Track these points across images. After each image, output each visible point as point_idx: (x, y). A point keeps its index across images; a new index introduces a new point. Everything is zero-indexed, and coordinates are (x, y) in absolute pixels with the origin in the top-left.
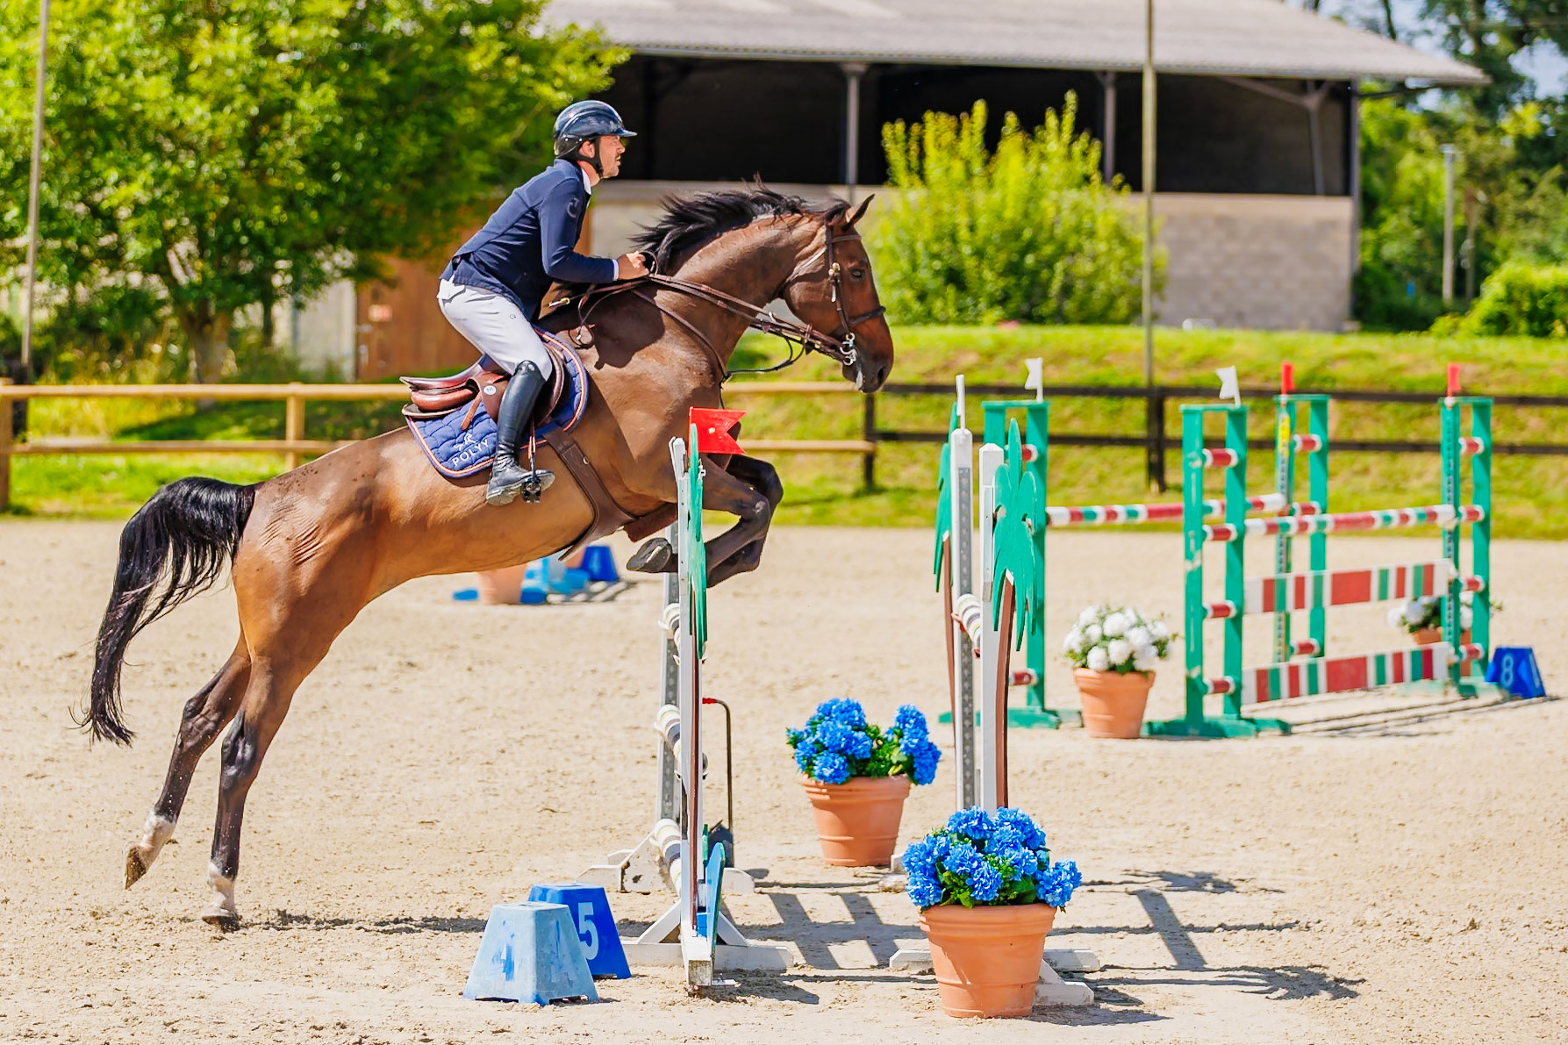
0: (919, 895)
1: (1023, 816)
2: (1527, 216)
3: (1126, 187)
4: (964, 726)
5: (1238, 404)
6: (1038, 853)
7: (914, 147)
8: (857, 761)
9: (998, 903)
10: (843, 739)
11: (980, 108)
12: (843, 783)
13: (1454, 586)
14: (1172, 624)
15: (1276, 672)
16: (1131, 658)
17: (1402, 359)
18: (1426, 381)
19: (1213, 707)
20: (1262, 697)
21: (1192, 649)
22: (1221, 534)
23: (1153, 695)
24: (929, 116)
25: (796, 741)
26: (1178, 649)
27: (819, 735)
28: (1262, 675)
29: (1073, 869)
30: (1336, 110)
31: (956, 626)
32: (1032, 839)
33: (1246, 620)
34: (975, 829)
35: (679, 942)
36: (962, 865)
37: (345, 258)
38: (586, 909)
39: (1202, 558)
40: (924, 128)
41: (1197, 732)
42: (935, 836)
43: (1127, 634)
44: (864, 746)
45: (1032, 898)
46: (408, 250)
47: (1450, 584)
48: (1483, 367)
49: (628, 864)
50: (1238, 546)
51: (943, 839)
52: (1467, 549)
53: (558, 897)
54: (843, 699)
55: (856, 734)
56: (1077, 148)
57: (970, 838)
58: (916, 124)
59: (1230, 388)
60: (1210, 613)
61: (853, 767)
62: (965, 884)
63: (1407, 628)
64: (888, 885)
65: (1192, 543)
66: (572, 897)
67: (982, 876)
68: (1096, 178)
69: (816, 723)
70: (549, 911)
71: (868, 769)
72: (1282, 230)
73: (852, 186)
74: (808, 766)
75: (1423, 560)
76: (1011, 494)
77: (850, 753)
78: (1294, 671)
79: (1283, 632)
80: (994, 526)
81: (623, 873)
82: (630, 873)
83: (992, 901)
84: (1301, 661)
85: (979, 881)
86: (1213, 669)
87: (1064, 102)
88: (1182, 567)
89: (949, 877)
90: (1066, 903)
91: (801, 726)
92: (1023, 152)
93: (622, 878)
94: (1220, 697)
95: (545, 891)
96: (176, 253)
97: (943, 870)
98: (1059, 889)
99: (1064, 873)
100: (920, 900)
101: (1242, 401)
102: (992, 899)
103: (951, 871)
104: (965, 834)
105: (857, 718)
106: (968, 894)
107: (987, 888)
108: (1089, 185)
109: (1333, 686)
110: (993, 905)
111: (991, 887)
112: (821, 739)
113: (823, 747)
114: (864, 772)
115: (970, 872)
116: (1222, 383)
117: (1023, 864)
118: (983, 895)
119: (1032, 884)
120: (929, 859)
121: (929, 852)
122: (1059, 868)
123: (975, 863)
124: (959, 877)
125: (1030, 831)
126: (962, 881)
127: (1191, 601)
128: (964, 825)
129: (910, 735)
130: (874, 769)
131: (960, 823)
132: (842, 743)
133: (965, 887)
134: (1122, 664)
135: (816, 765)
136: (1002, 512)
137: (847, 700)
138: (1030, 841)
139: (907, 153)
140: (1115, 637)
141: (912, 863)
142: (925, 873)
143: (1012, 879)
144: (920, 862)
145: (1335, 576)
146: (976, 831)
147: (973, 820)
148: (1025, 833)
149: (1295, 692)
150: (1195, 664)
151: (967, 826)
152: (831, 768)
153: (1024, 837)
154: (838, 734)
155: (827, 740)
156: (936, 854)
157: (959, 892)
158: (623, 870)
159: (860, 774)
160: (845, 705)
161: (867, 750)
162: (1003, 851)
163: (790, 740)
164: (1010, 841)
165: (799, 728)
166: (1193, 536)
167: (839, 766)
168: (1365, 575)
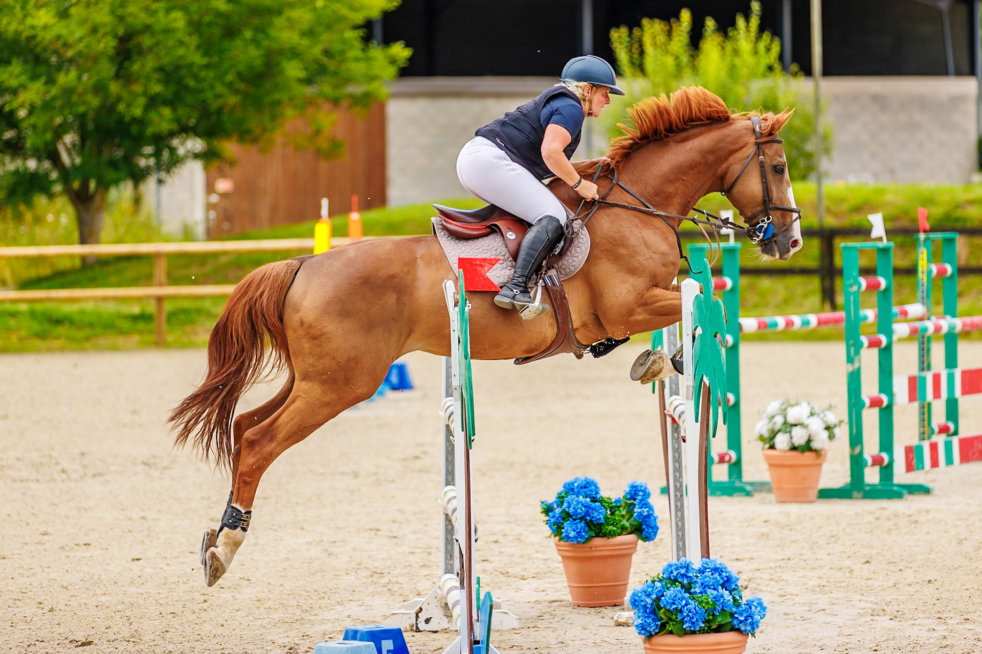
0: (642, 628)
1: (720, 564)
3: (801, 73)
4: (676, 496)
5: (885, 243)
6: (733, 593)
7: (636, 45)
8: (595, 526)
9: (702, 631)
10: (584, 509)
11: (686, 16)
12: (584, 543)
14: (839, 414)
15: (920, 448)
16: (809, 441)
19: (872, 476)
20: (910, 468)
21: (854, 431)
22: (874, 344)
23: (825, 467)
24: (645, 22)
25: (548, 510)
26: (843, 433)
27: (565, 505)
28: (909, 450)
29: (760, 604)
30: (962, 10)
31: (669, 420)
32: (728, 583)
33: (895, 409)
34: (683, 575)
36: (674, 604)
37: (196, 144)
38: (387, 645)
39: (860, 362)
40: (642, 30)
41: (861, 495)
42: (653, 582)
43: (805, 422)
44: (600, 514)
45: (729, 627)
49: (421, 609)
50: (886, 353)
51: (660, 585)
53: (366, 637)
54: (583, 478)
55: (593, 505)
56: (762, 46)
57: (680, 583)
58: (636, 28)
59: (878, 230)
60: (868, 403)
61: (592, 530)
62: (677, 618)
64: (622, 620)
65: (852, 350)
66: (376, 637)
67: (690, 612)
68: (777, 66)
69: (563, 497)
70: (359, 647)
71: (604, 531)
72: (923, 103)
74: (557, 529)
76: (706, 317)
77: (589, 519)
78: (934, 447)
79: (926, 416)
80: (693, 342)
81: (417, 617)
82: (423, 616)
83: (699, 631)
84: (940, 439)
85: (688, 616)
86: (871, 446)
87: (750, 8)
88: (844, 370)
89: (664, 613)
90: (756, 632)
91: (551, 499)
92: (719, 48)
93: (417, 620)
94: (877, 468)
95: (356, 632)
96: (64, 144)
97: (660, 608)
98: (750, 620)
99: (753, 608)
100: (643, 632)
101: (888, 240)
102: (698, 629)
103: (666, 609)
104: (676, 580)
105: (594, 493)
106: (679, 625)
107: (694, 620)
108: (773, 73)
109: (965, 458)
110: (700, 634)
111: (697, 620)
112: (567, 510)
113: (569, 515)
114: (600, 534)
115: (681, 610)
116: (872, 226)
117: (721, 601)
118: (691, 626)
119: (729, 617)
120: (649, 601)
121: (649, 595)
122: (749, 605)
123: (684, 602)
124: (672, 613)
125: (726, 577)
126: (674, 616)
127: (853, 395)
128: (675, 573)
129: (641, 505)
130: (607, 532)
131: (672, 572)
132: (581, 511)
133: (677, 621)
134: (802, 446)
135: (563, 528)
136: (699, 331)
137: (586, 479)
138: (727, 585)
139: (630, 51)
140: (796, 425)
141: (636, 603)
142: (646, 611)
143: (714, 613)
144: (642, 603)
145: (964, 373)
146: (684, 577)
147: (681, 570)
148: (722, 578)
149: (935, 463)
150: (857, 445)
151: (677, 574)
152: (574, 531)
153: (721, 582)
154: (580, 506)
155: (571, 510)
156: (654, 596)
157: (673, 625)
158: (417, 615)
159: (597, 536)
160: (584, 483)
161: (602, 517)
162: (705, 592)
163: (543, 511)
164: (711, 584)
165: (549, 502)
166: (853, 346)
167: (581, 530)
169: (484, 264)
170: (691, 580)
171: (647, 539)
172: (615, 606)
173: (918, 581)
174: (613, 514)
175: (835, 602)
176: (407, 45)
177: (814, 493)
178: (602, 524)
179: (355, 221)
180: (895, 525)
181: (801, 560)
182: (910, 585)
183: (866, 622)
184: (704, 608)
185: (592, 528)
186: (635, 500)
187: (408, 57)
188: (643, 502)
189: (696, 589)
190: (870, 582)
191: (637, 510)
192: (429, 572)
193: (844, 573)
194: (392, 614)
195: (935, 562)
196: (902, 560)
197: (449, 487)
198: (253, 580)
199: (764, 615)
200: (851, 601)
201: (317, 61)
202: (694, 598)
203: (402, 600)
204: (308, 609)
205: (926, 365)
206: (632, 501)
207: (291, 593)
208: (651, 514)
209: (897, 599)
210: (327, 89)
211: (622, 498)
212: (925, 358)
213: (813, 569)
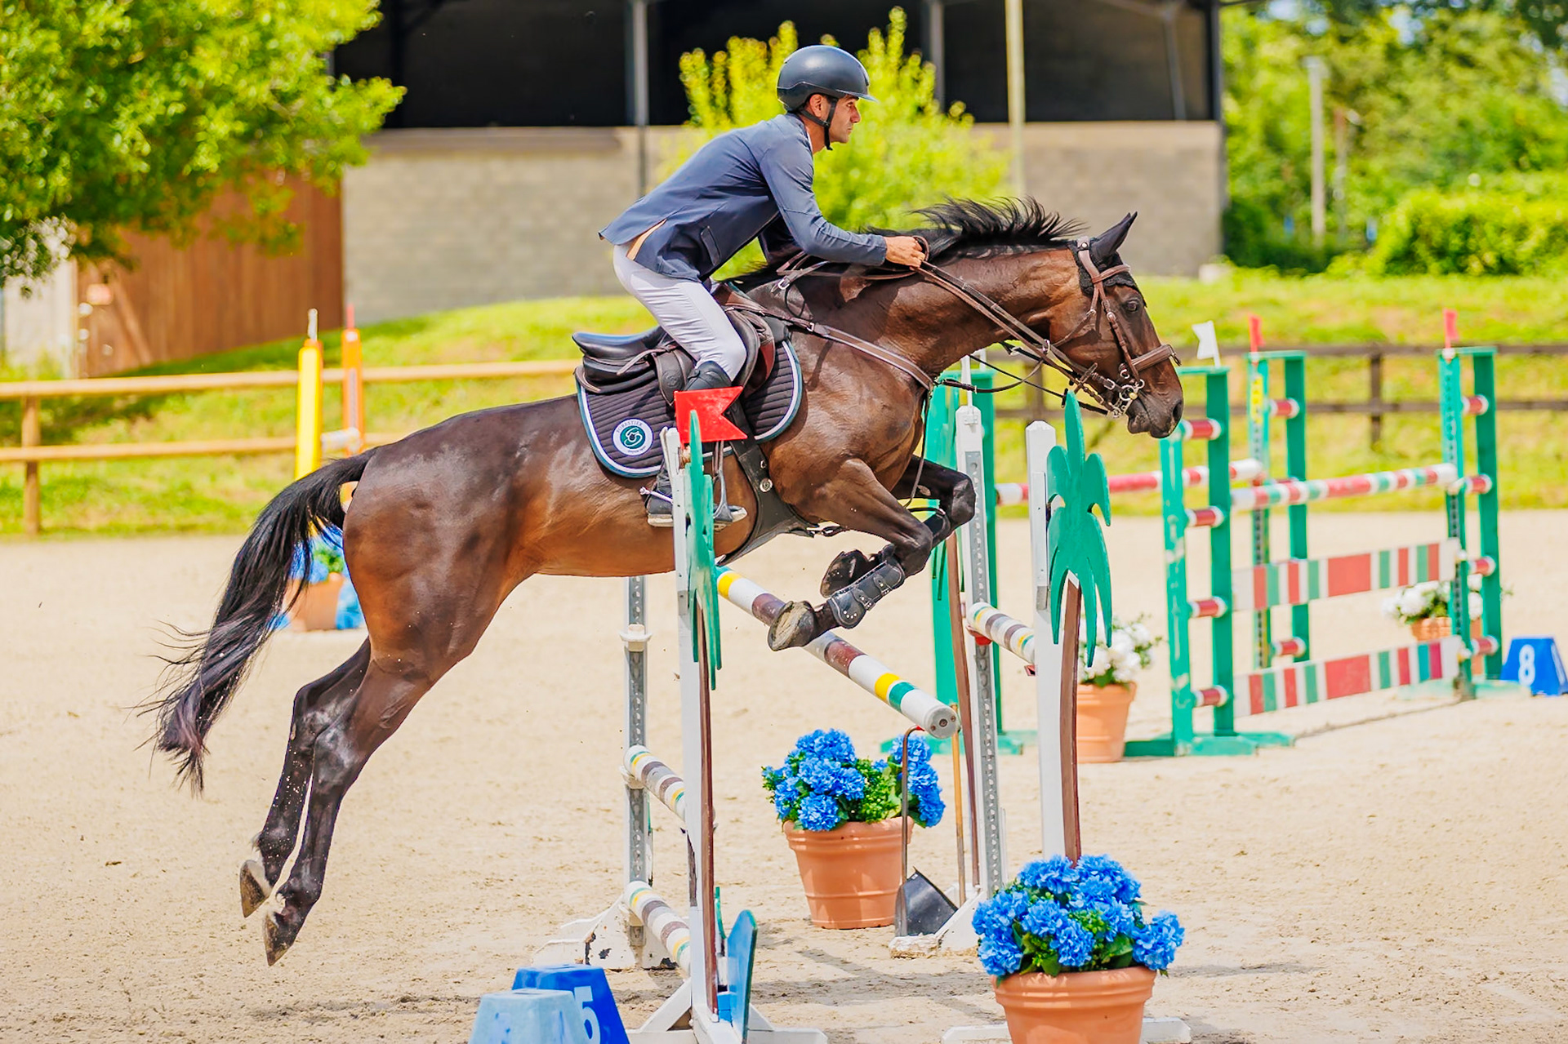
0: (993, 963)
1: (1113, 863)
2: (1401, 138)
3: (969, 118)
5: (1217, 365)
6: (1131, 907)
7: (719, 80)
8: (848, 803)
9: (1088, 968)
10: (832, 778)
11: (788, 32)
12: (833, 829)
13: (1462, 568)
14: (1155, 626)
15: (1271, 678)
16: (1112, 669)
19: (1203, 720)
20: (1256, 708)
21: (1177, 654)
22: (1203, 517)
23: (1134, 708)
24: (734, 43)
25: (774, 782)
26: (1161, 655)
27: (802, 773)
28: (1255, 681)
29: (1175, 924)
31: (970, 642)
32: (1125, 891)
33: (1235, 617)
34: (1057, 882)
35: (691, 1028)
36: (1044, 925)
38: (585, 993)
39: (1184, 547)
40: (729, 56)
41: (1187, 751)
42: (1008, 891)
44: (856, 786)
45: (1128, 960)
46: (149, 219)
47: (1457, 566)
48: (1408, 313)
49: (594, 937)
50: (1221, 536)
51: (1020, 896)
53: (553, 982)
54: (827, 731)
55: (846, 771)
56: (907, 74)
57: (1052, 893)
58: (719, 52)
59: (1208, 345)
60: (1196, 609)
61: (844, 810)
62: (1049, 947)
63: (1403, 619)
64: (901, 949)
65: (1173, 529)
66: (565, 981)
67: (1069, 937)
68: (933, 108)
69: (797, 760)
70: (550, 999)
71: (862, 811)
72: (1139, 161)
73: (642, 127)
74: (789, 811)
75: (1427, 539)
76: (1071, 480)
77: (839, 792)
78: (1290, 675)
79: (1264, 629)
80: (1048, 518)
81: (588, 949)
82: (596, 948)
83: (1083, 967)
85: (1066, 943)
86: (1202, 675)
87: (890, 21)
88: (1161, 560)
89: (1029, 940)
90: (1169, 966)
91: (779, 763)
93: (587, 954)
94: (1211, 708)
95: (532, 974)
97: (1022, 932)
98: (1161, 950)
99: (1165, 930)
100: (996, 970)
101: (1222, 360)
102: (1082, 964)
103: (1031, 934)
104: (1044, 890)
105: (846, 754)
106: (1054, 959)
107: (1076, 951)
108: (924, 120)
109: (1333, 693)
110: (1083, 971)
111: (1081, 951)
112: (805, 780)
113: (808, 787)
114: (857, 817)
115: (1055, 935)
116: (1199, 341)
117: (1117, 920)
118: (1071, 961)
119: (1128, 944)
120: (1005, 921)
121: (1004, 913)
122: (1158, 926)
123: (1060, 923)
124: (1041, 940)
125: (1122, 882)
126: (1045, 945)
127: (1174, 598)
128: (1044, 878)
129: (917, 771)
130: (868, 812)
131: (1038, 877)
132: (829, 783)
133: (1049, 953)
134: (1101, 677)
135: (801, 809)
136: (1059, 503)
137: (832, 733)
138: (1123, 894)
139: (710, 85)
141: (984, 926)
142: (1001, 938)
143: (1105, 939)
144: (994, 925)
145: (1332, 562)
146: (1058, 884)
147: (1053, 873)
148: (1116, 885)
149: (1292, 701)
150: (1181, 674)
151: (1047, 880)
152: (818, 811)
153: (1115, 891)
154: (826, 773)
155: (811, 781)
156: (1012, 914)
157: (1042, 958)
158: (588, 944)
159: (852, 819)
160: (831, 739)
161: (859, 789)
162: (1091, 906)
163: (766, 782)
164: (1099, 894)
165: (776, 768)
166: (1174, 522)
167: (827, 810)
168: (1365, 559)
170: (1068, 887)
171: (928, 822)
172: (879, 926)
174: (873, 784)
175: (1215, 916)
176: (396, 83)
177: (1119, 749)
178: (859, 800)
179: (352, 343)
183: (1276, 946)
184: (1091, 931)
185: (845, 807)
186: (907, 762)
187: (398, 99)
188: (921, 766)
189: (1077, 902)
190: (1257, 884)
191: (912, 778)
194: (549, 944)
195: (1344, 851)
196: (1294, 849)
197: (638, 748)
199: (1181, 940)
201: (262, 107)
202: (1074, 917)
203: (546, 921)
204: (407, 938)
205: (1262, 551)
206: (903, 764)
207: (371, 913)
208: (935, 785)
209: (1309, 910)
210: (278, 149)
211: (886, 761)
212: (1262, 541)
213: (1162, 865)
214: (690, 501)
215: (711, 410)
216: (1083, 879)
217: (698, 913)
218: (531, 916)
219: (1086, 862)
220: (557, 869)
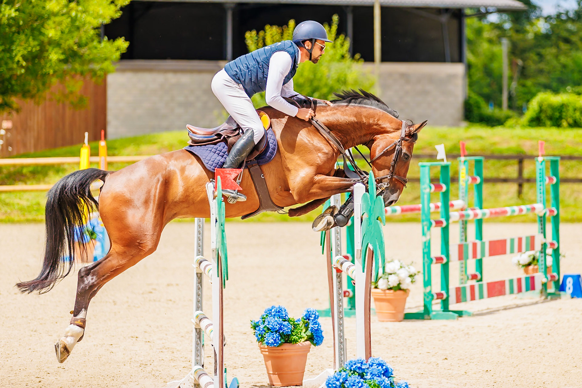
1: (382, 361)
2: (541, 71)
3: (362, 60)
5: (445, 163)
6: (389, 379)
7: (261, 42)
8: (285, 335)
10: (278, 325)
11: (291, 24)
12: (278, 346)
13: (544, 246)
14: (418, 267)
15: (464, 288)
16: (399, 284)
17: (496, 139)
18: (509, 149)
20: (458, 301)
21: (426, 278)
22: (438, 223)
23: (408, 299)
24: (267, 27)
25: (255, 326)
26: (420, 279)
27: (266, 323)
28: (458, 290)
31: (334, 271)
32: (387, 373)
33: (451, 264)
34: (359, 368)
36: (354, 385)
39: (430, 235)
40: (265, 32)
43: (398, 272)
44: (287, 328)
46: (25, 93)
47: (542, 245)
48: (533, 142)
49: (179, 387)
50: (445, 231)
51: (344, 373)
52: (549, 227)
54: (277, 306)
55: (284, 323)
56: (338, 43)
57: (357, 372)
58: (261, 31)
59: (441, 154)
60: (434, 261)
61: (283, 339)
63: (521, 266)
65: (426, 228)
68: (348, 56)
69: (265, 318)
71: (290, 339)
72: (431, 79)
74: (261, 339)
75: (530, 233)
76: (371, 207)
77: (281, 331)
78: (472, 288)
79: (464, 269)
80: (361, 223)
84: (474, 282)
86: (436, 287)
87: (331, 20)
88: (420, 240)
91: (257, 319)
94: (439, 301)
101: (447, 161)
104: (355, 371)
105: (284, 316)
108: (344, 59)
109: (490, 295)
112: (267, 326)
113: (268, 329)
114: (288, 341)
116: (438, 152)
117: (383, 384)
120: (338, 383)
121: (338, 380)
122: (400, 387)
123: (360, 385)
125: (385, 369)
127: (426, 256)
128: (354, 367)
129: (313, 323)
130: (293, 340)
131: (352, 366)
132: (277, 327)
134: (395, 287)
135: (265, 337)
136: (365, 216)
137: (279, 307)
138: (386, 374)
139: (257, 45)
140: (391, 274)
141: (330, 386)
144: (334, 385)
145: (491, 243)
146: (360, 369)
147: (358, 364)
148: (383, 370)
149: (473, 298)
150: (427, 286)
151: (356, 367)
152: (272, 339)
153: (383, 372)
154: (276, 324)
155: (270, 326)
156: (341, 381)
159: (286, 342)
160: (278, 310)
161: (289, 330)
162: (373, 378)
163: (252, 326)
164: (376, 373)
165: (257, 321)
166: (426, 225)
167: (276, 338)
168: (504, 242)
169: (231, 173)
170: (364, 371)
171: (316, 344)
172: (296, 386)
173: (480, 371)
174: (295, 328)
175: (432, 384)
176: (126, 40)
177: (401, 316)
178: (289, 335)
179: (103, 147)
180: (455, 336)
181: (404, 357)
182: (475, 373)
185: (283, 337)
186: (309, 320)
187: (127, 47)
188: (314, 321)
189: (367, 377)
190: (450, 371)
191: (311, 326)
192: (175, 364)
193: (433, 366)
195: (487, 359)
196: (466, 358)
197: (198, 312)
198: (66, 369)
200: (441, 383)
201: (71, 49)
202: (366, 383)
203: (163, 381)
205: (464, 237)
206: (307, 320)
207: (92, 377)
208: (320, 329)
210: (77, 66)
211: (301, 319)
212: (464, 234)
213: (413, 363)
214: (217, 213)
215: (229, 177)
216: (370, 367)
217: (217, 379)
218: (157, 379)
219: (372, 361)
220: (170, 360)
